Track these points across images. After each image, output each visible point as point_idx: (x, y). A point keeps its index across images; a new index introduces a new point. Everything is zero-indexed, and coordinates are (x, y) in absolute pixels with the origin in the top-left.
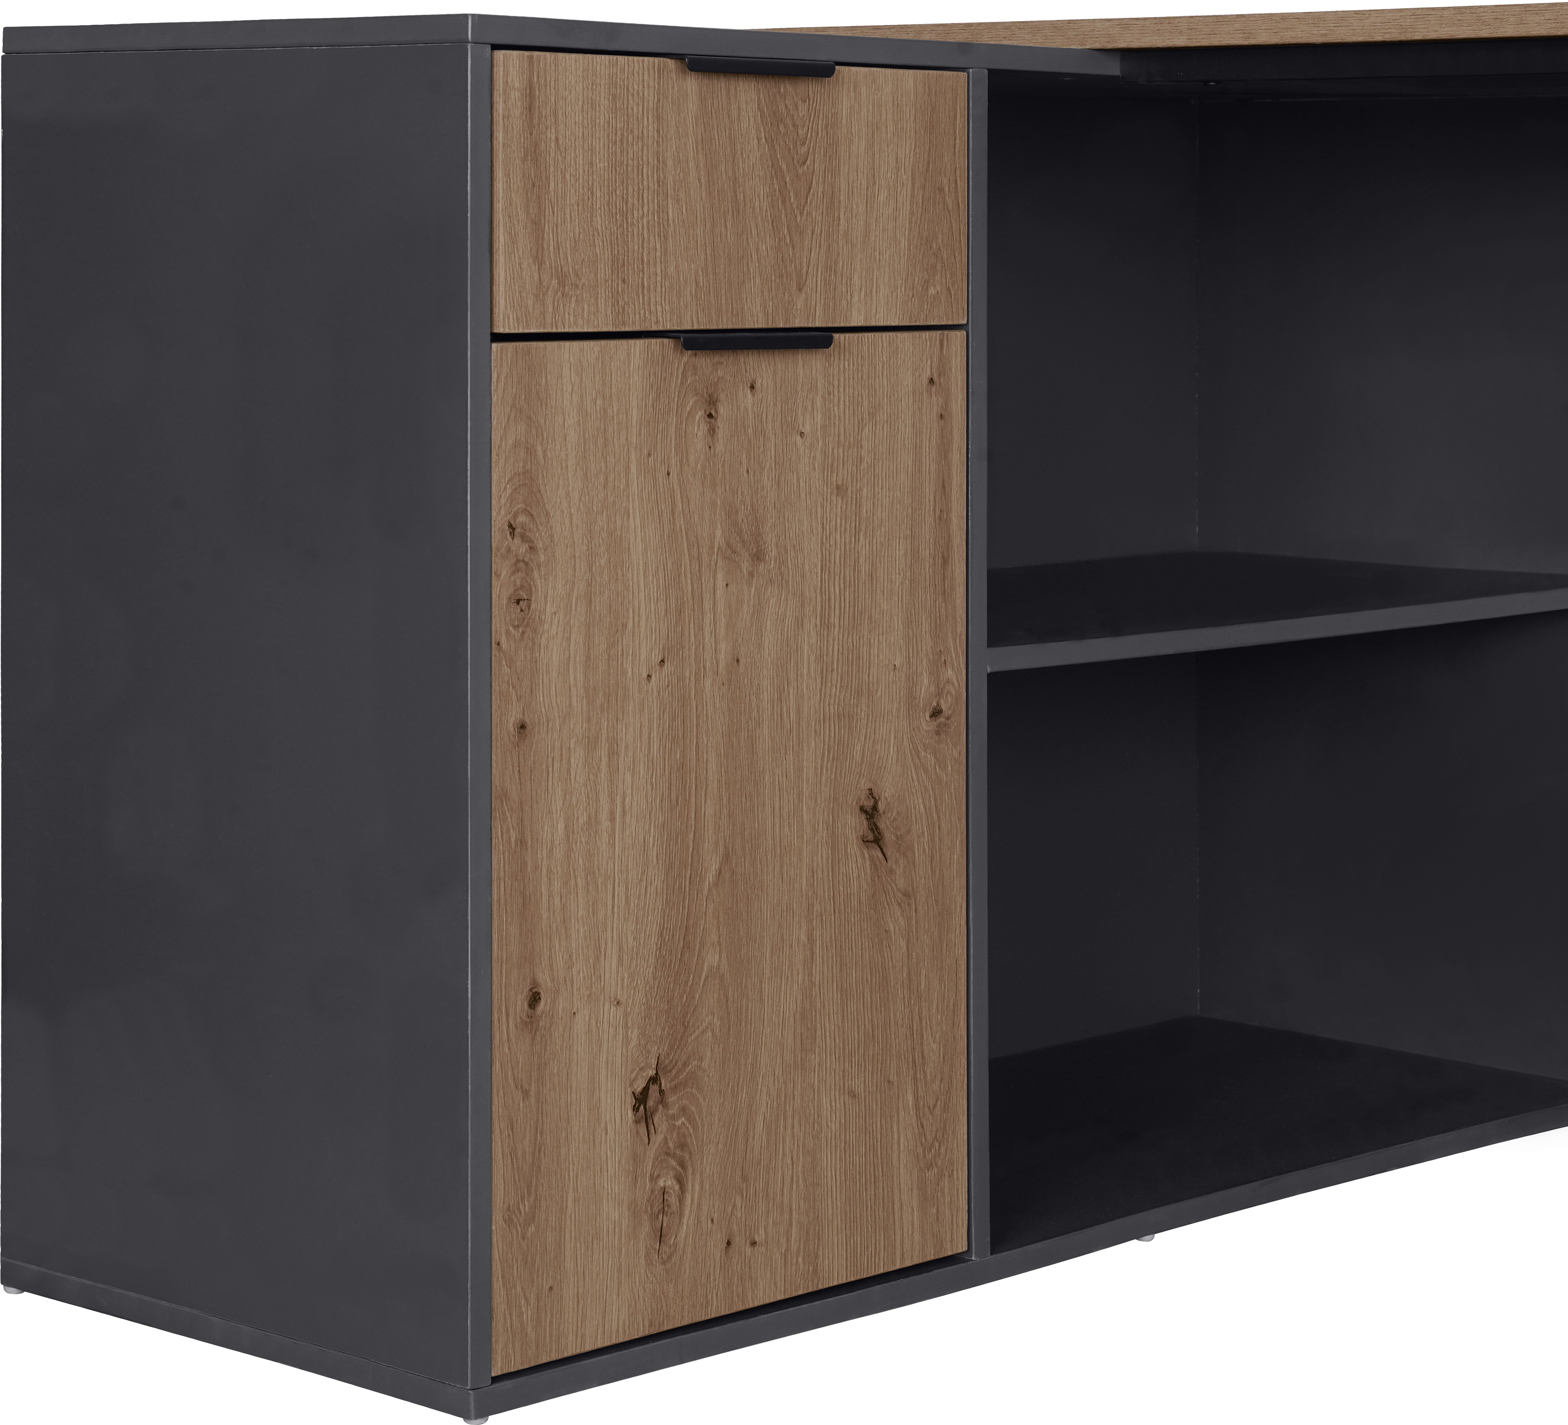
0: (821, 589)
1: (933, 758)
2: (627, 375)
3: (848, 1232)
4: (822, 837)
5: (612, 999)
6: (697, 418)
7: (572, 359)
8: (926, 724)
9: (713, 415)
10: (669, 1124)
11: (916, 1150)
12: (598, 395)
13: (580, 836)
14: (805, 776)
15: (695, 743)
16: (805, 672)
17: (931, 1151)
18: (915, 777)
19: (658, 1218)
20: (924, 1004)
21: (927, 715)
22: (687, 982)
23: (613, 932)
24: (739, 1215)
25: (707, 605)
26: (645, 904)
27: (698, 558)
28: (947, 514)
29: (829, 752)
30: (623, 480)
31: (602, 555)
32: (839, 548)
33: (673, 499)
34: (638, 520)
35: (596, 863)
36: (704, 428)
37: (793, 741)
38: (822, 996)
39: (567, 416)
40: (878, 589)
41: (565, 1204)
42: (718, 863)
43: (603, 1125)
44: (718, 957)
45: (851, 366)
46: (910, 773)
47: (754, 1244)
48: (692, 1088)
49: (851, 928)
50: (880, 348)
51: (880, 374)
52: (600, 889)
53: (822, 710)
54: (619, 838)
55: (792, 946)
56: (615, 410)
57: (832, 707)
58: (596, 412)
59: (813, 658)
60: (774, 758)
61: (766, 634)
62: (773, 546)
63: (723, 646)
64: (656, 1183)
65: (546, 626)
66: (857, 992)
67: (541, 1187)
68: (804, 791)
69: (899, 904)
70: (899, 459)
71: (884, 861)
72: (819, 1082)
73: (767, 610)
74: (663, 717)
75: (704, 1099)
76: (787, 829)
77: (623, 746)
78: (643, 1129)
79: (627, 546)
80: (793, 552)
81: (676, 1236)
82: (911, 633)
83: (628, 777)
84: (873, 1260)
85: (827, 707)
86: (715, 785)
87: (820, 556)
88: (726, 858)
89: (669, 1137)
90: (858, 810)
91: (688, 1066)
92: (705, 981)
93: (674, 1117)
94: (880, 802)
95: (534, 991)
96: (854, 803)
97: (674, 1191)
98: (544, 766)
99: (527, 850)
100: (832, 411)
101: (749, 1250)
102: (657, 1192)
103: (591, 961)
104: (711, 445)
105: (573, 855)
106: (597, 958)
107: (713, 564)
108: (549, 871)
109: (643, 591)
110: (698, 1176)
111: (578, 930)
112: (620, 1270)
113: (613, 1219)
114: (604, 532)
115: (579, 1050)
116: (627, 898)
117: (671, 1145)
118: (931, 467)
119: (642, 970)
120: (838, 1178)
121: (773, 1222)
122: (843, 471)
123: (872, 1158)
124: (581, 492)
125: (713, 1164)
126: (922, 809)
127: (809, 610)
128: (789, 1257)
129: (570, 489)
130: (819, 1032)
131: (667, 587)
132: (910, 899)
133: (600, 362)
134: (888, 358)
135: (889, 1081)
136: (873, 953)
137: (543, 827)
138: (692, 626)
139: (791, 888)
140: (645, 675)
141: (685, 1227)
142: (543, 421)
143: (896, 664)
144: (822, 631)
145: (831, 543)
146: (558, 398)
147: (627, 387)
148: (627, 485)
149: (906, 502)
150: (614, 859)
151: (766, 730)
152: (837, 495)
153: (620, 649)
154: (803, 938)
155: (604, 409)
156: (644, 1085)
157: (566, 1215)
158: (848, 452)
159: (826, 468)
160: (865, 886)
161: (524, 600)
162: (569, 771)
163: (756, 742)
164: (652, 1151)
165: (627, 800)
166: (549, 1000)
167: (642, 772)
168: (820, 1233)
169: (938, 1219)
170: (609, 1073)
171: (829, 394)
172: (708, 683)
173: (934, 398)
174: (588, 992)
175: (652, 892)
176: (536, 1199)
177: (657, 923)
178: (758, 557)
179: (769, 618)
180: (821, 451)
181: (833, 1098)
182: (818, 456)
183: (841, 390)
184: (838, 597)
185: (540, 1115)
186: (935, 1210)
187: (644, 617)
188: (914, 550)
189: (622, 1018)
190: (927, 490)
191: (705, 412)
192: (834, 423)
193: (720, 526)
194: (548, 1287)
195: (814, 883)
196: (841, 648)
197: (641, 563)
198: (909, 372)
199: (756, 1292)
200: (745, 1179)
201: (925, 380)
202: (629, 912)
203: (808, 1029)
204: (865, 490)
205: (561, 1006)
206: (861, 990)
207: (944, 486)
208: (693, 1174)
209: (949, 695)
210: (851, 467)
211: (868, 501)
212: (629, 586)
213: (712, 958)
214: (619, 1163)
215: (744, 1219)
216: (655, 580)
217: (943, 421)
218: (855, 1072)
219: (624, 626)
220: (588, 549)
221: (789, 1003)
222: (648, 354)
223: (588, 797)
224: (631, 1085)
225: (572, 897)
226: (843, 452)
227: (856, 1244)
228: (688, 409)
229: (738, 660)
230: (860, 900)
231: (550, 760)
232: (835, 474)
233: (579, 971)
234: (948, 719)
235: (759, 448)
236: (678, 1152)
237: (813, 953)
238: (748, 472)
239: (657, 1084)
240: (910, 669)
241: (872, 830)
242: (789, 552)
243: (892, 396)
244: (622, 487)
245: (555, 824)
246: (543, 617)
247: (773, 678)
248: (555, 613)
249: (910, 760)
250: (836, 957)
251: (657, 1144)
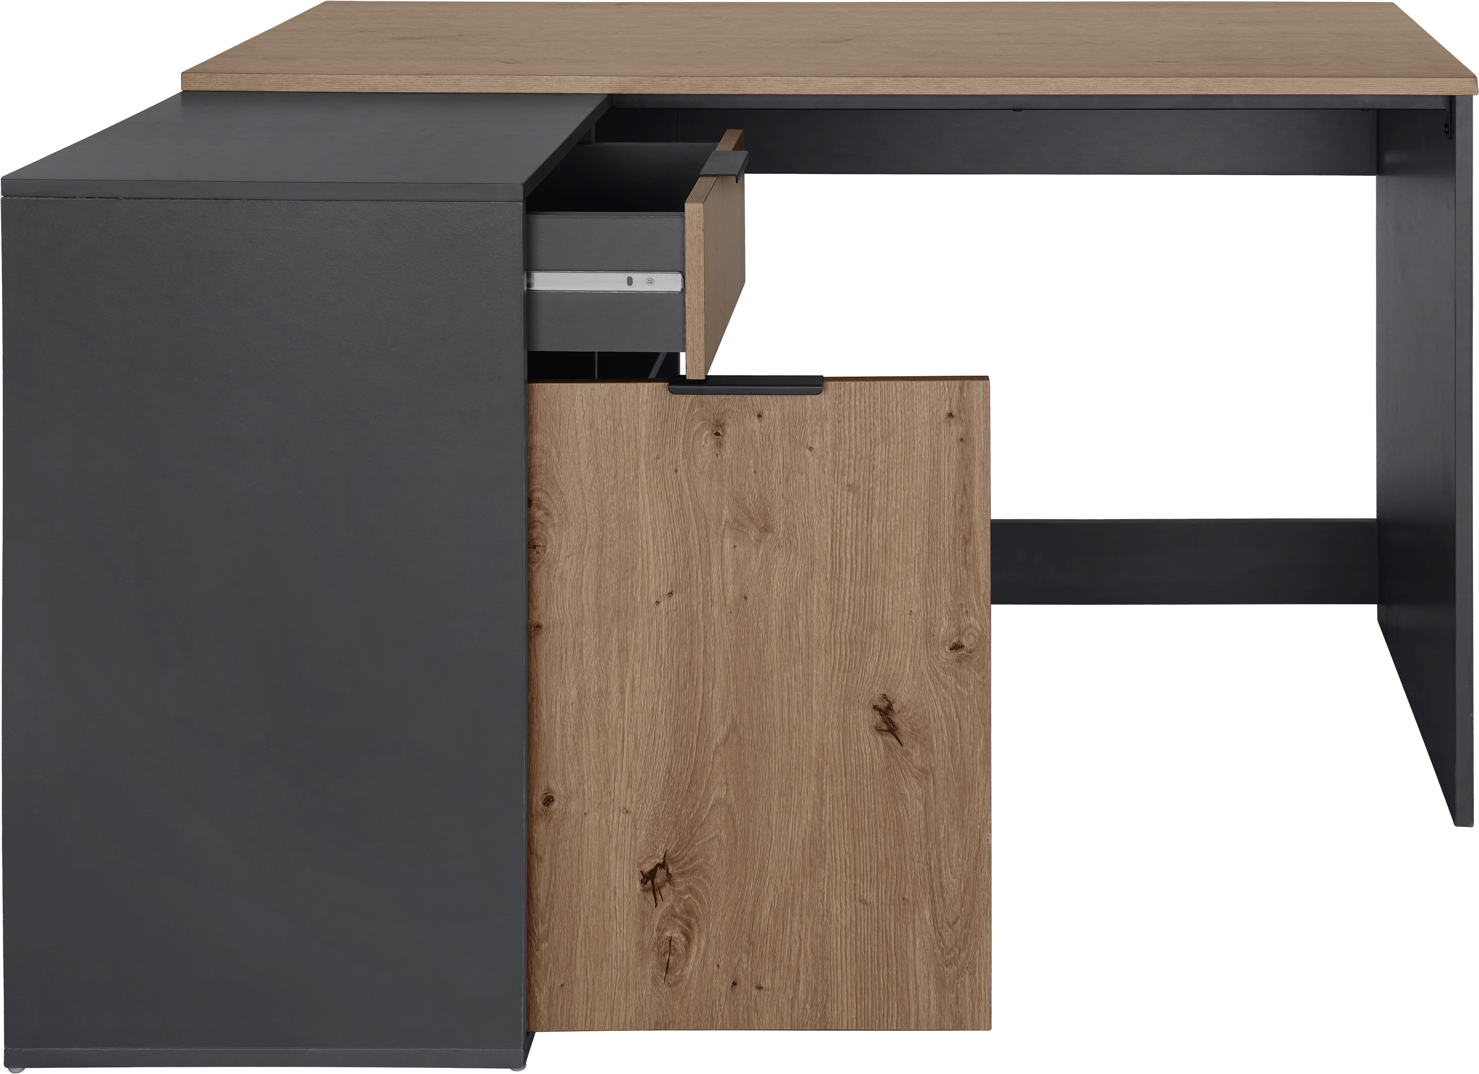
0: (831, 554)
1: (953, 679)
2: (636, 405)
3: (859, 996)
4: (833, 723)
5: (622, 809)
6: (705, 435)
7: (583, 395)
8: (945, 654)
9: (720, 433)
10: (676, 896)
11: (934, 950)
12: (608, 418)
13: (592, 701)
14: (814, 680)
15: (702, 650)
16: (815, 609)
17: (950, 953)
18: (933, 690)
19: (664, 956)
20: (943, 849)
21: (947, 648)
22: (694, 806)
23: (622, 765)
24: (745, 966)
25: (715, 559)
26: (653, 750)
27: (706, 528)
28: (969, 508)
29: (840, 666)
30: (633, 474)
31: (612, 521)
32: (850, 527)
33: (681, 488)
34: (647, 500)
35: (606, 719)
36: (711, 441)
37: (802, 655)
38: (832, 831)
39: (579, 431)
40: (893, 555)
41: (576, 934)
42: (726, 730)
43: (612, 889)
44: (725, 793)
45: (863, 403)
46: (927, 687)
47: (760, 988)
48: (699, 876)
49: (864, 789)
50: (894, 392)
51: (894, 409)
52: (610, 736)
53: (832, 636)
54: (628, 705)
55: (801, 794)
56: (625, 428)
57: (843, 636)
58: (607, 429)
59: (823, 601)
60: (783, 666)
61: (775, 581)
62: (781, 523)
63: (731, 587)
64: (663, 933)
65: (560, 564)
66: (869, 832)
67: (554, 920)
68: (814, 690)
69: (916, 777)
70: (915, 469)
71: (899, 746)
72: (828, 889)
73: (775, 565)
74: (672, 629)
75: (711, 885)
76: (796, 715)
77: (633, 646)
78: (650, 896)
79: (636, 516)
80: (802, 529)
81: (682, 971)
82: (928, 589)
83: (637, 667)
84: (885, 1019)
85: (839, 635)
86: (723, 679)
87: (830, 531)
88: (734, 728)
89: (675, 906)
90: (871, 708)
91: (695, 861)
92: (712, 807)
93: (680, 892)
94: (895, 705)
95: (548, 795)
96: (867, 703)
97: (681, 941)
98: (558, 653)
99: (542, 705)
100: (843, 434)
101: (755, 992)
102: (664, 939)
103: (602, 782)
104: (718, 453)
105: (584, 712)
106: (608, 781)
107: (720, 532)
108: (562, 720)
109: (652, 546)
110: (704, 935)
111: (589, 760)
112: (627, 984)
113: (622, 950)
114: (614, 507)
115: (590, 837)
116: (636, 744)
117: (677, 910)
118: (951, 475)
119: (650, 793)
120: (848, 957)
121: (780, 977)
122: (854, 475)
123: (885, 949)
124: (592, 480)
125: (719, 929)
126: (941, 713)
127: (819, 568)
128: (796, 1003)
129: (583, 478)
130: (828, 855)
131: (675, 545)
132: (928, 774)
133: (610, 397)
134: (902, 398)
135: (904, 899)
136: (887, 808)
137: (557, 692)
138: (700, 571)
139: (800, 755)
140: (653, 601)
141: (691, 967)
142: (557, 434)
143: (912, 610)
144: (833, 583)
145: (842, 523)
146: (571, 419)
147: (636, 413)
148: (637, 476)
149: (922, 498)
150: (624, 719)
151: (774, 646)
152: (848, 491)
153: (629, 582)
154: (813, 788)
155: (614, 427)
156: (652, 868)
157: (577, 941)
158: (859, 462)
159: (836, 472)
160: (878, 761)
161: (540, 546)
162: (581, 658)
163: (764, 653)
164: (659, 912)
165: (637, 682)
166: (562, 803)
167: (650, 664)
168: (829, 992)
169: (957, 1002)
170: (619, 855)
171: (839, 422)
172: (716, 612)
173: (953, 428)
174: (599, 801)
175: (660, 743)
176: (549, 926)
177: (665, 764)
178: (766, 529)
179: (777, 571)
180: (831, 461)
181: (843, 902)
182: (828, 463)
183: (853, 419)
184: (849, 561)
185: (553, 875)
186: (954, 996)
187: (653, 564)
188: (932, 533)
189: (630, 822)
190: (947, 491)
191: (712, 431)
192: (845, 442)
193: (727, 508)
194: (559, 984)
195: (824, 753)
196: (852, 595)
197: (650, 528)
198: (926, 409)
199: (761, 1020)
200: (751, 943)
201: (943, 413)
202: (638, 754)
203: (817, 851)
204: (878, 489)
205: (573, 807)
206: (874, 831)
207: (964, 489)
208: (699, 932)
209: (971, 635)
210: (862, 473)
211: (882, 496)
212: (638, 542)
213: (718, 792)
214: (627, 915)
215: (750, 969)
216: (663, 540)
217: (963, 444)
218: (867, 887)
219: (634, 569)
220: (600, 516)
221: (798, 831)
222: (656, 393)
223: (599, 676)
224: (639, 866)
225: (584, 739)
226: (855, 462)
227: (867, 1006)
228: (695, 429)
229: (746, 598)
230: (873, 770)
231: (564, 651)
232: (846, 477)
233: (591, 786)
234: (970, 652)
235: (767, 457)
236: (685, 916)
237: (822, 801)
238: (755, 472)
239: (664, 869)
240: (927, 614)
241: (886, 723)
242: (797, 528)
243: (907, 425)
244: (631, 478)
245: (568, 690)
246: (557, 558)
247: (782, 611)
248: (568, 556)
249: (928, 677)
250: (847, 806)
251: (664, 908)
